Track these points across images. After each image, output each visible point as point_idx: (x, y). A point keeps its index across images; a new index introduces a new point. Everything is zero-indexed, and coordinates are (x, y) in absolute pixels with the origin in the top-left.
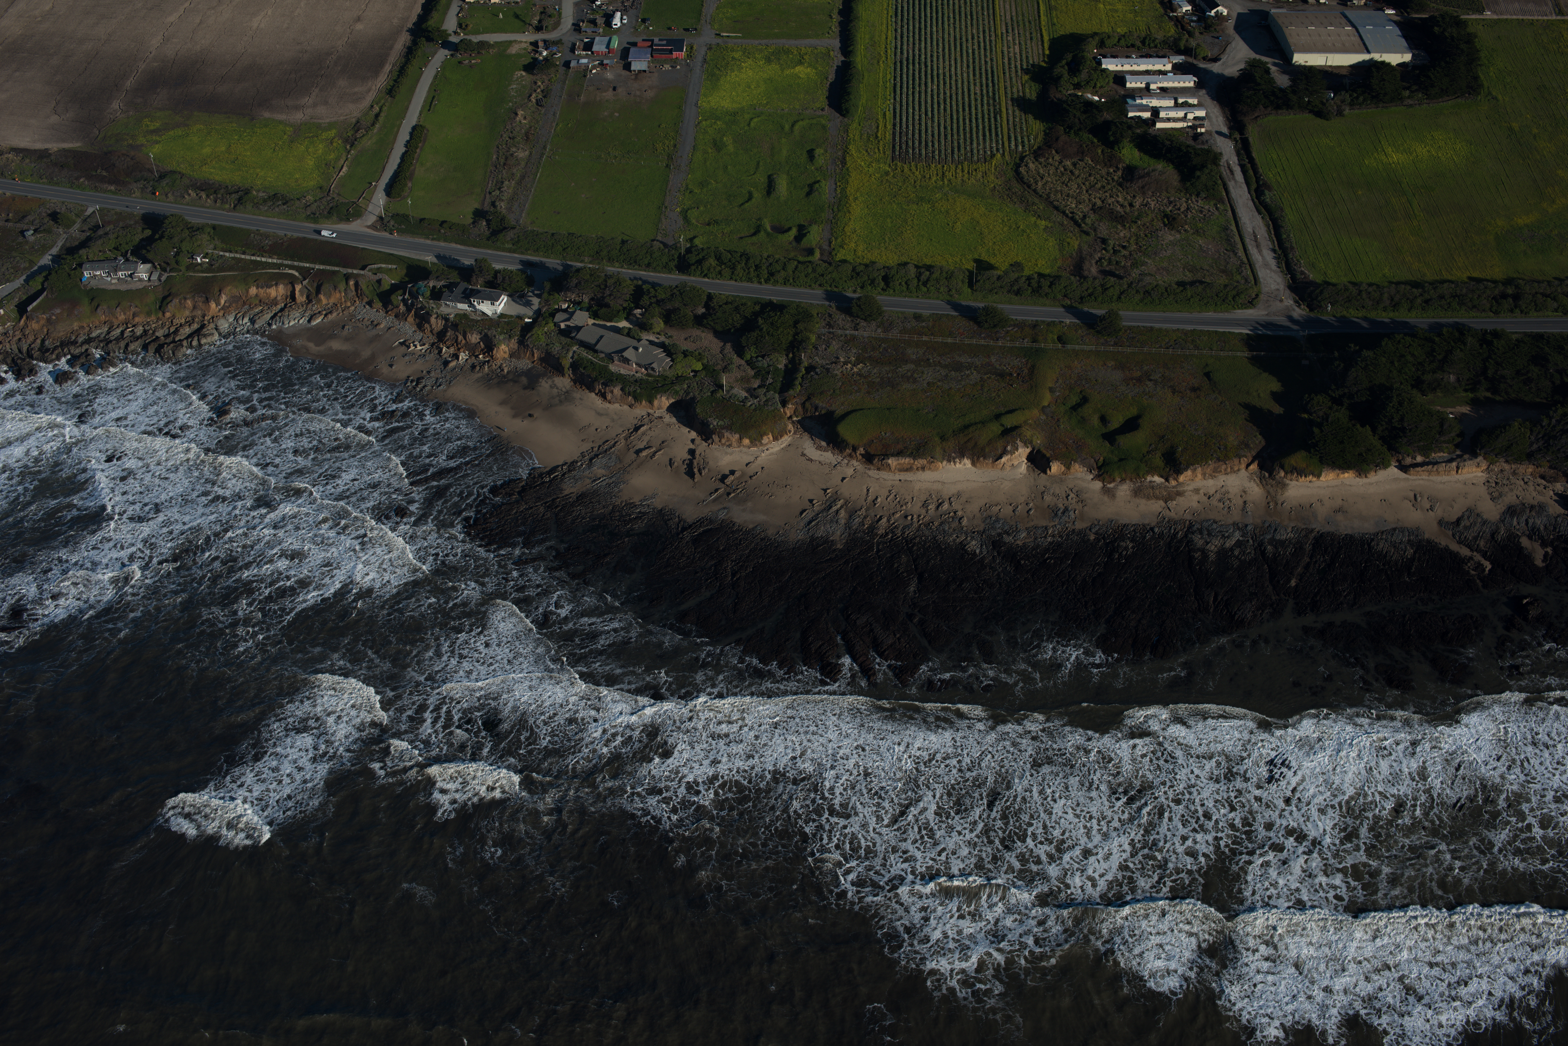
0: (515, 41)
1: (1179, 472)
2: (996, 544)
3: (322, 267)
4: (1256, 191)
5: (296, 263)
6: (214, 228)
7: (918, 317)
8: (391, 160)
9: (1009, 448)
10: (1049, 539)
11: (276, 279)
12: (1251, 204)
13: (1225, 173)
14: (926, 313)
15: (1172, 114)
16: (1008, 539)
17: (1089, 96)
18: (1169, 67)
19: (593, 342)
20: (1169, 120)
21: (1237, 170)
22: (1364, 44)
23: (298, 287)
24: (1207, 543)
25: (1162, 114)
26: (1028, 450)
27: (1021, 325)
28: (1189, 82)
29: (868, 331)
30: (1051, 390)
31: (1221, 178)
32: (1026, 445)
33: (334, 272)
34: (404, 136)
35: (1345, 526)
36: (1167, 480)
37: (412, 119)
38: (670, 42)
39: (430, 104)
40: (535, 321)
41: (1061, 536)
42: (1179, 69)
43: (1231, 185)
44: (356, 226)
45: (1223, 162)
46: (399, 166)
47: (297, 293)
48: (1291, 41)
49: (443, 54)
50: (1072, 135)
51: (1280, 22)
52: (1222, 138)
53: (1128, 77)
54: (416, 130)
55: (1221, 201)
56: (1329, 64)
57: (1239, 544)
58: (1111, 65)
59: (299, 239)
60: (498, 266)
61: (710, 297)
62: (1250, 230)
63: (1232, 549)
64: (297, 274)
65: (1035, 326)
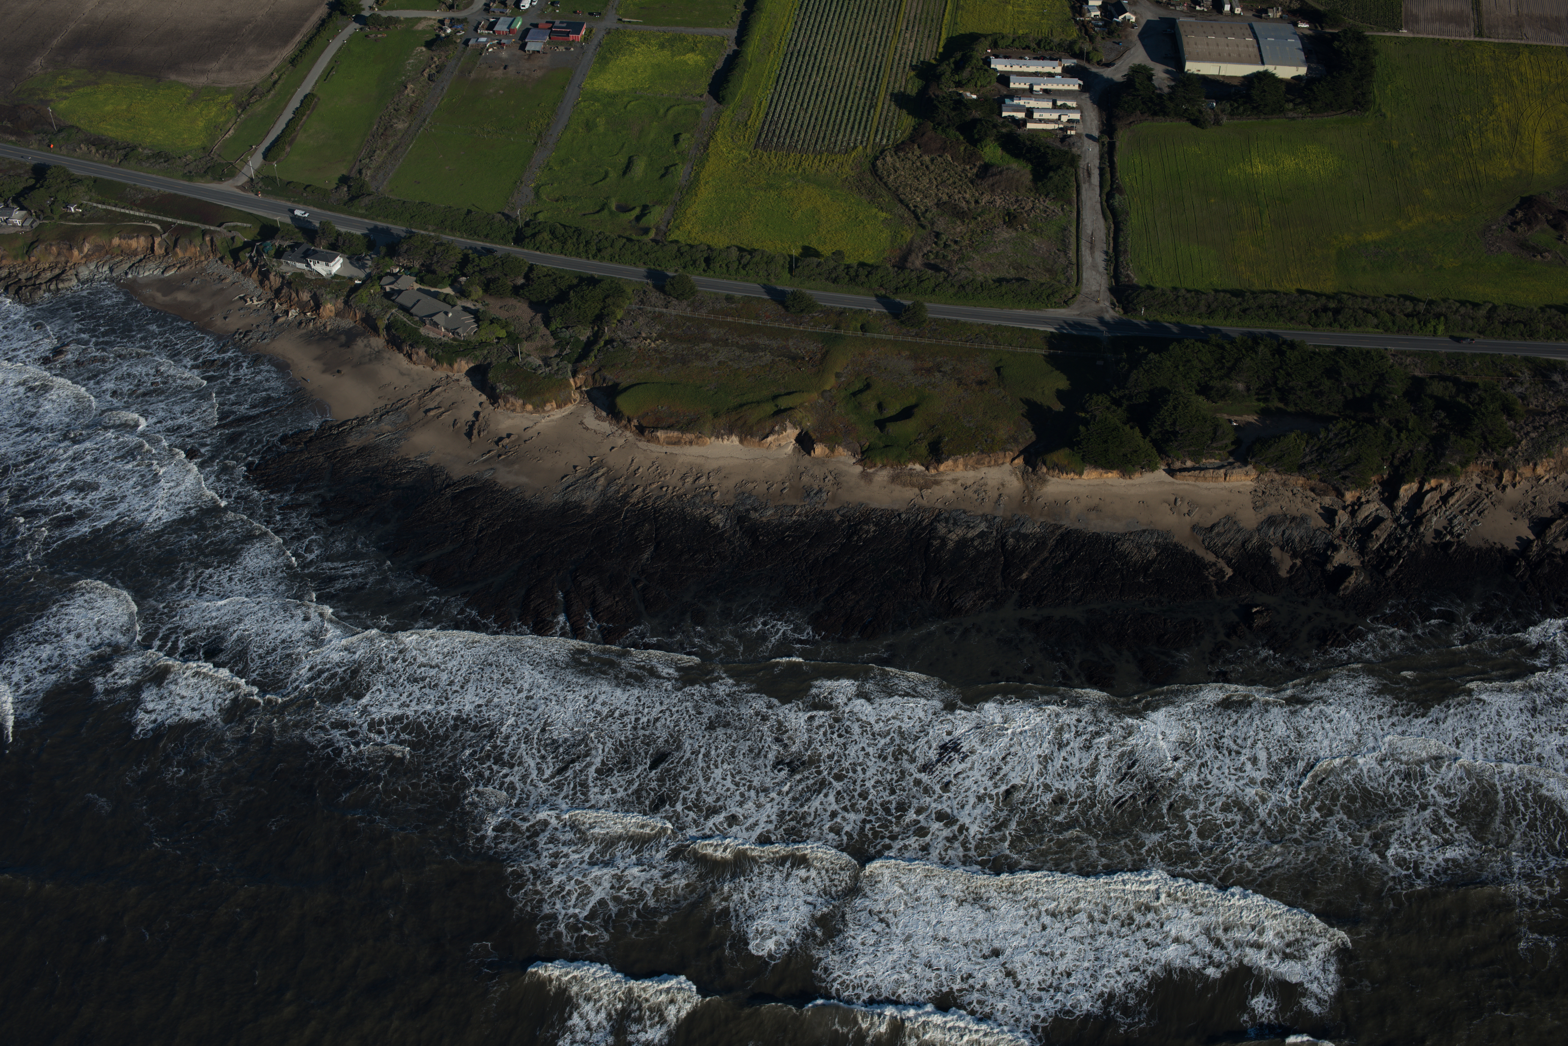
0: (425, 18)
1: (939, 461)
2: (741, 519)
3: (183, 222)
4: (1108, 194)
5: (160, 218)
6: (95, 181)
7: (729, 299)
8: (277, 126)
9: (777, 428)
10: (795, 518)
11: (137, 231)
12: (1098, 206)
13: (1082, 174)
14: (738, 295)
15: (1046, 116)
16: (754, 515)
17: (968, 94)
18: (1059, 70)
19: (410, 305)
20: (1040, 121)
21: (1096, 173)
22: (1261, 56)
23: (157, 240)
24: (950, 532)
25: (1036, 115)
26: (797, 432)
27: (827, 312)
28: (1074, 85)
29: (677, 309)
30: (838, 375)
31: (1077, 180)
32: (795, 426)
33: (193, 228)
34: (295, 103)
35: (1096, 525)
36: (927, 469)
37: (306, 87)
38: (569, 25)
39: (327, 75)
40: (364, 282)
41: (807, 516)
42: (1068, 72)
43: (1084, 187)
44: (228, 186)
45: (1082, 164)
46: (283, 131)
47: (156, 245)
48: (1186, 49)
49: (353, 27)
50: (939, 131)
51: (1182, 30)
52: (1091, 141)
53: (1012, 78)
54: (308, 98)
55: (1069, 203)
56: (1222, 73)
57: (982, 535)
58: (1000, 65)
59: (170, 195)
60: (343, 230)
61: (531, 268)
62: (1089, 232)
63: (973, 540)
64: (158, 227)
65: (841, 313)
